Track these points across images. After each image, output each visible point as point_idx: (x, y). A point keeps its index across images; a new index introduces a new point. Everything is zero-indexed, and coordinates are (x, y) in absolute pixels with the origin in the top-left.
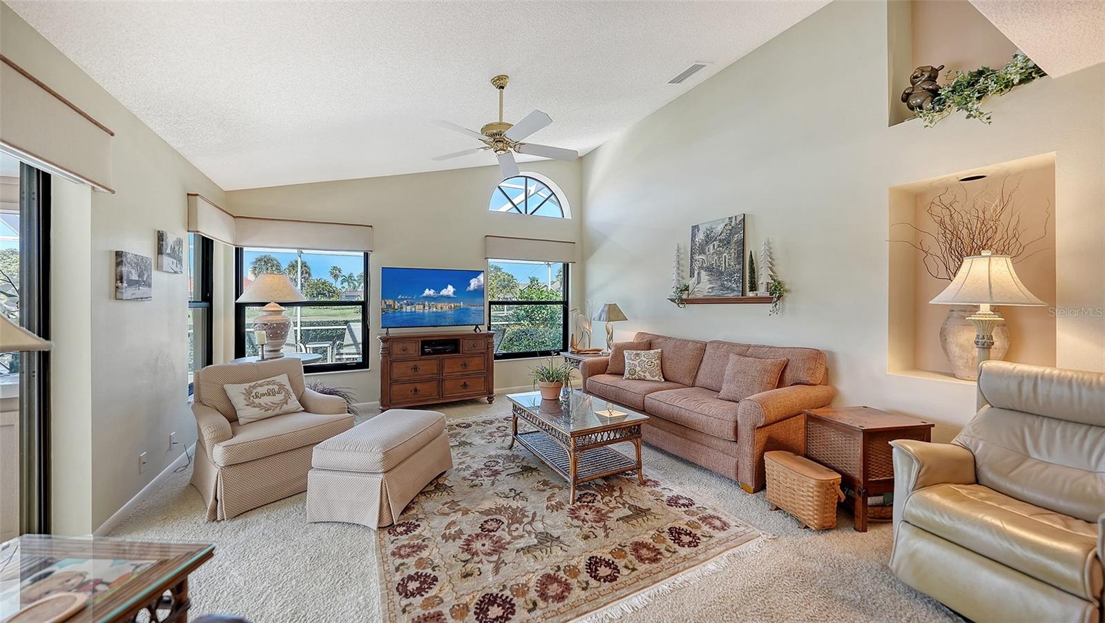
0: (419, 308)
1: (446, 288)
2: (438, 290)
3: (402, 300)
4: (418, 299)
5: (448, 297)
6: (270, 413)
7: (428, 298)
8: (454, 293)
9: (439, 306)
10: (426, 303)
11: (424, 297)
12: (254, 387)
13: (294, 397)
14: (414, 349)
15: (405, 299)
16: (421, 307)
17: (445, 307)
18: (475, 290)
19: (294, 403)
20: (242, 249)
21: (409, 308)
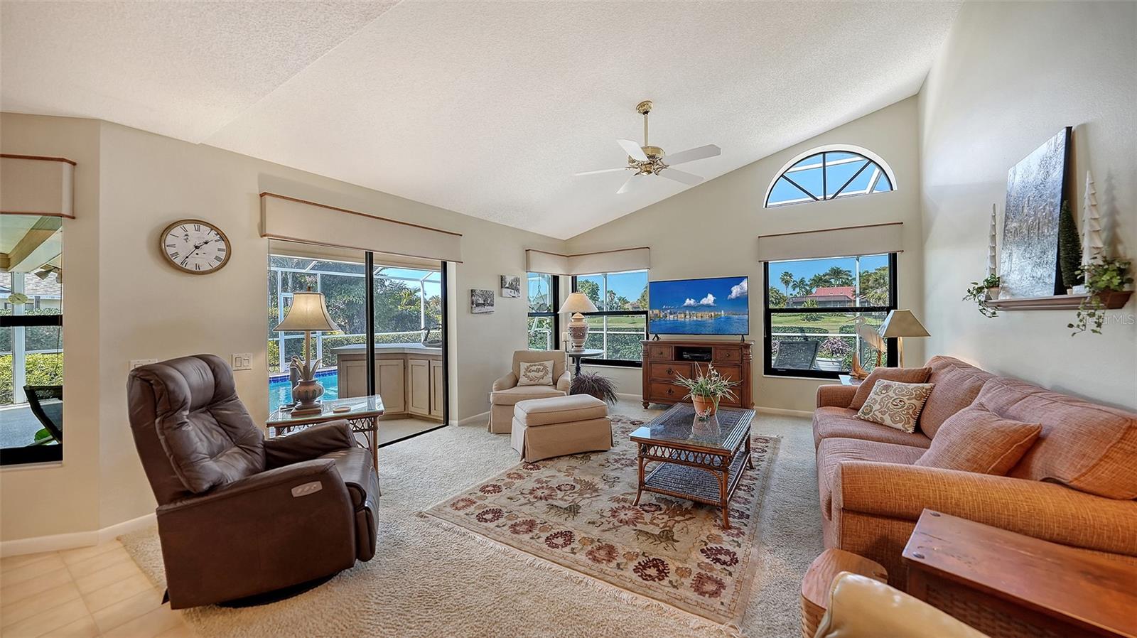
0: (681, 317)
1: (706, 297)
2: (698, 299)
3: (666, 309)
4: (679, 308)
5: (708, 306)
6: (532, 382)
7: (689, 307)
8: (714, 301)
9: (700, 315)
10: (687, 312)
11: (685, 307)
12: (531, 366)
13: (550, 375)
14: (669, 353)
15: (668, 309)
16: (683, 316)
17: (706, 316)
18: (737, 298)
19: (549, 379)
20: (576, 277)
21: (672, 316)
